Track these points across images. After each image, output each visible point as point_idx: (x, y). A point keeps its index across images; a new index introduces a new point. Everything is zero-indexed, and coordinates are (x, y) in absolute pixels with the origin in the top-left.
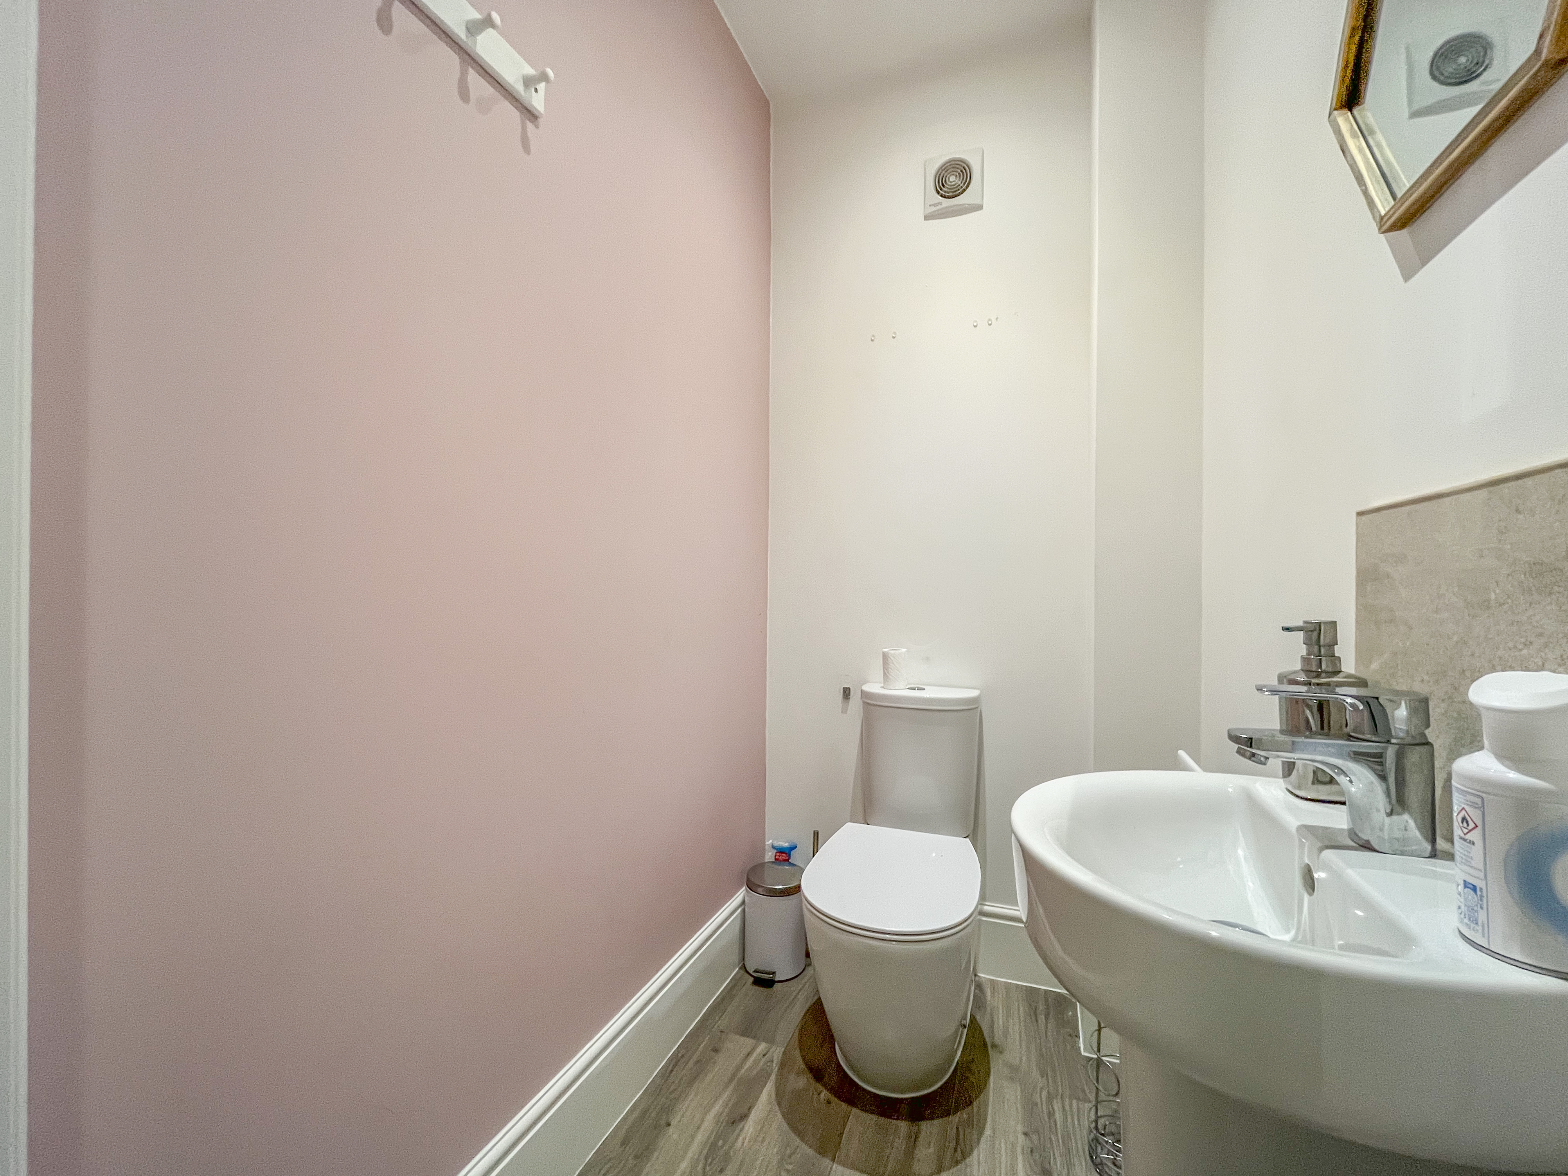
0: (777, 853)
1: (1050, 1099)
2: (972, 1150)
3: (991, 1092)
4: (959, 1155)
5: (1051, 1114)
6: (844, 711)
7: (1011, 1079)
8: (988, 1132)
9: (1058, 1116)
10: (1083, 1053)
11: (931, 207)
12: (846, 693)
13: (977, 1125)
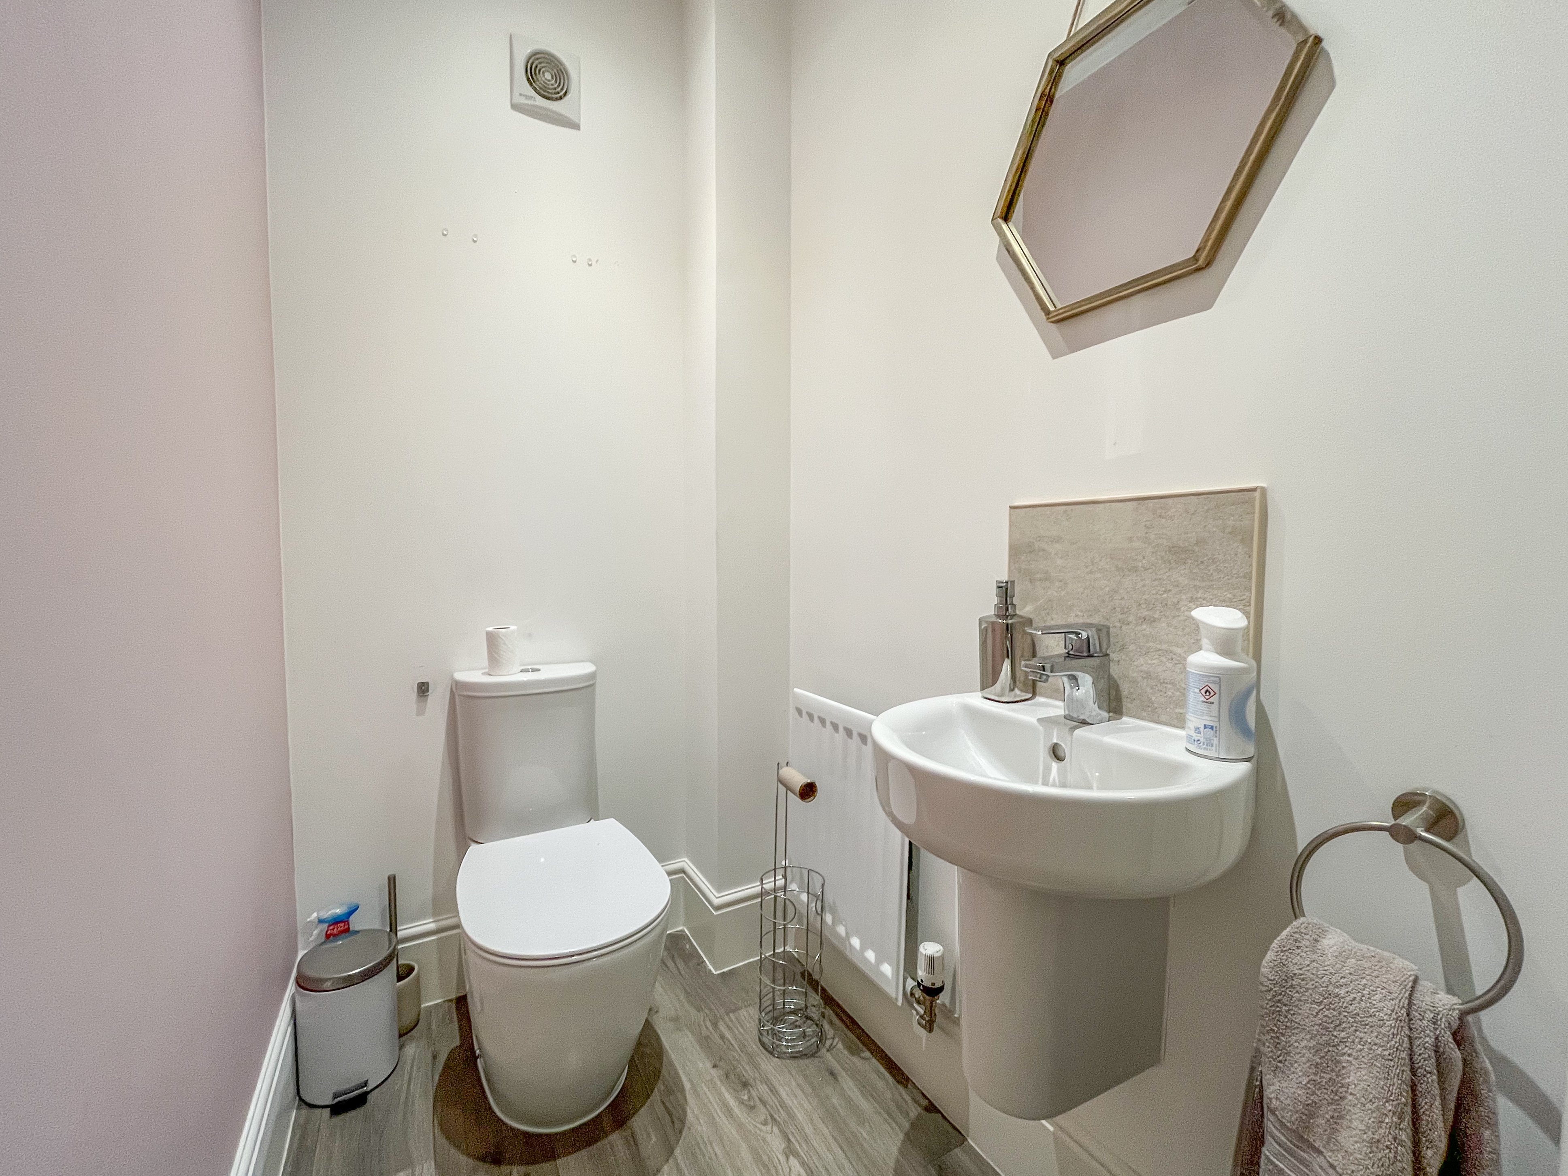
0: (329, 926)
1: (715, 1025)
2: (685, 1112)
3: (670, 1051)
4: (677, 1125)
5: (722, 1037)
6: (420, 712)
7: (678, 1029)
8: (687, 1086)
9: (728, 1035)
10: (715, 973)
11: (522, 97)
12: (423, 689)
13: (675, 1089)
